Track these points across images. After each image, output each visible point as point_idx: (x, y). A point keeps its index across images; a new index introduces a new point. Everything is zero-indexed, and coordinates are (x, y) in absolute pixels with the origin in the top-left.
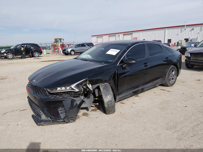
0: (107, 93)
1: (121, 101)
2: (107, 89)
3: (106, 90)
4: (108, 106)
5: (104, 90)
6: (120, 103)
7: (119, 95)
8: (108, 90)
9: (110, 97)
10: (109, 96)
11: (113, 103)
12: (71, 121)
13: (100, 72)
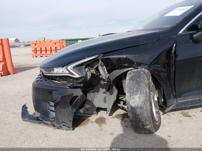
0: (135, 89)
1: (186, 111)
2: (138, 80)
3: (135, 82)
4: (133, 117)
5: (131, 81)
6: (182, 113)
7: (176, 97)
8: (138, 83)
9: (139, 97)
10: (138, 95)
11: (145, 112)
12: (64, 127)
13: (131, 45)
